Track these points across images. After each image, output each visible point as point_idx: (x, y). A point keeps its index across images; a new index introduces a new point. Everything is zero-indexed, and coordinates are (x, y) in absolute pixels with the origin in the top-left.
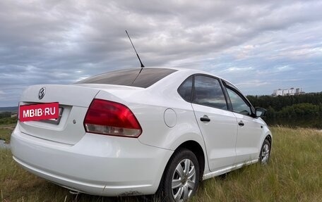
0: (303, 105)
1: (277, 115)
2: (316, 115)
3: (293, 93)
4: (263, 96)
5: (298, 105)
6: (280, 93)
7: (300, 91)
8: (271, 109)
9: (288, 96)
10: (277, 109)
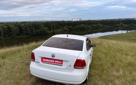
0: (82, 25)
1: (73, 29)
2: (86, 29)
3: (78, 20)
4: (68, 21)
5: (81, 25)
6: (74, 20)
7: (81, 19)
8: (71, 26)
9: (77, 22)
10: (73, 27)
